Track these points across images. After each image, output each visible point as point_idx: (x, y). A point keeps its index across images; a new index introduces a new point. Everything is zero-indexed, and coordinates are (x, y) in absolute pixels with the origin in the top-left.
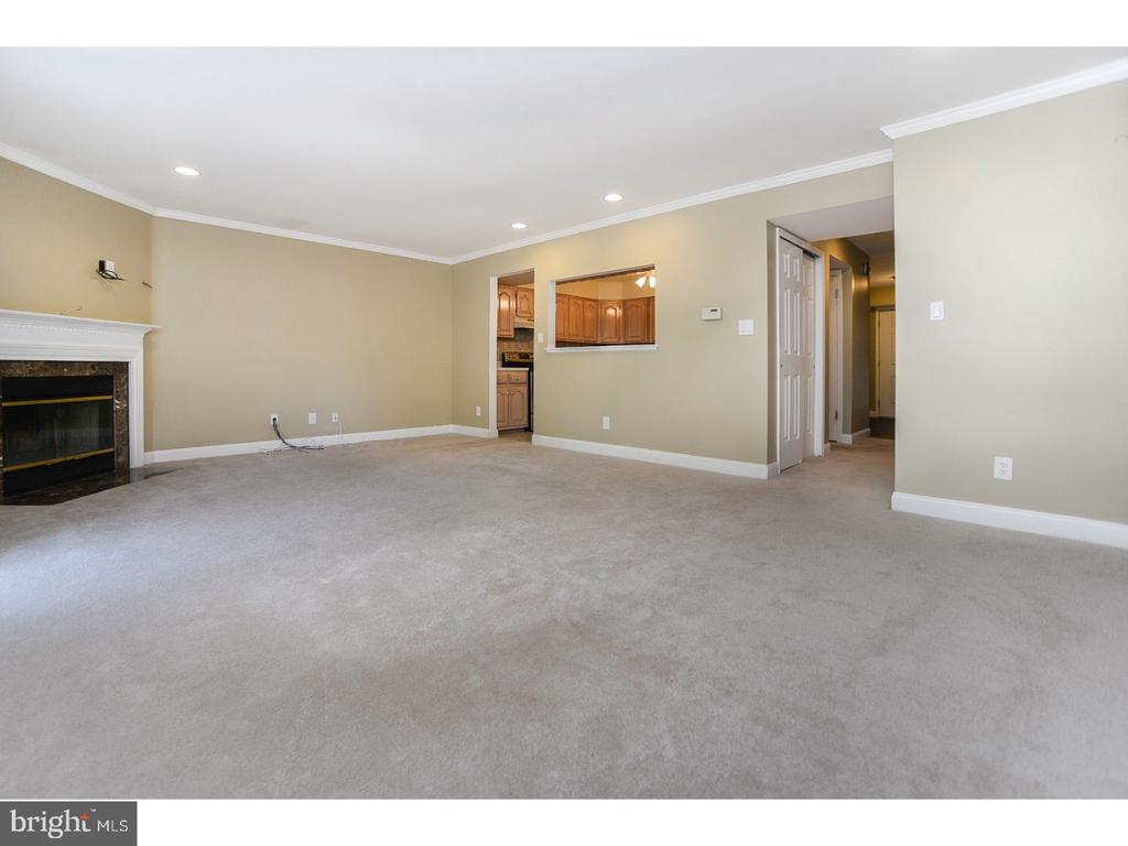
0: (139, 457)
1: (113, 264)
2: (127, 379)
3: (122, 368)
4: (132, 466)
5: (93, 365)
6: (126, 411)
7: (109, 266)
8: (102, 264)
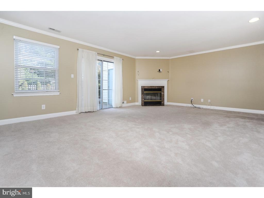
0: (166, 103)
1: (161, 69)
2: (164, 89)
3: (163, 87)
4: (165, 104)
5: (158, 87)
6: (164, 95)
7: (161, 70)
8: (159, 70)
